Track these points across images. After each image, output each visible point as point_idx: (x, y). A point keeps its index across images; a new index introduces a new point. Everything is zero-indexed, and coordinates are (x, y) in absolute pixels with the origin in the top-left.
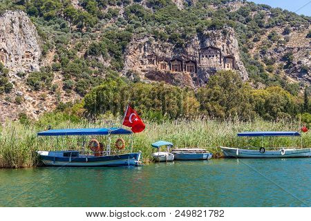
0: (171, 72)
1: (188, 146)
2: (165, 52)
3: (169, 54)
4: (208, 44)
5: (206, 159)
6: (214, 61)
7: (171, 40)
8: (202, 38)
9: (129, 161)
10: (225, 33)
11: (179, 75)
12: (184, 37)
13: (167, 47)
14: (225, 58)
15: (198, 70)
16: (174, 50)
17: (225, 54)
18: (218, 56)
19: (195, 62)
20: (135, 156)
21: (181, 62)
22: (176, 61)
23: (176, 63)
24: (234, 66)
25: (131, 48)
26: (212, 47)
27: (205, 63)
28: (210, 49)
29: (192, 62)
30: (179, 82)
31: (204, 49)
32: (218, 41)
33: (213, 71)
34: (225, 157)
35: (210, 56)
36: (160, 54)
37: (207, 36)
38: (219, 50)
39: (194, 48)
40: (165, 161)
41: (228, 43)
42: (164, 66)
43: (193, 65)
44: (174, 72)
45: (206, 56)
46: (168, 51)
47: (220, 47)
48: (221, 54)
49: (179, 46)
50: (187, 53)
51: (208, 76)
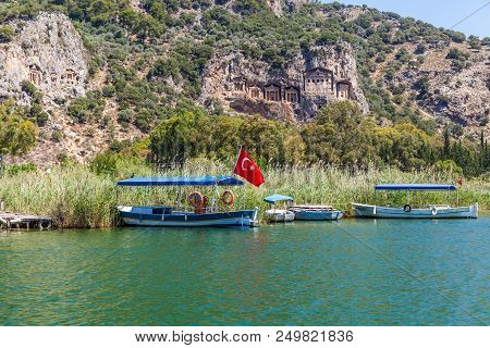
0: (266, 101)
1: (309, 201)
2: (258, 74)
3: (263, 77)
4: (316, 65)
5: (336, 219)
6: (324, 88)
7: (266, 57)
8: (308, 55)
9: (242, 220)
10: (338, 50)
11: (276, 105)
12: (283, 53)
13: (260, 68)
14: (338, 84)
15: (302, 100)
16: (270, 72)
17: (338, 78)
18: (330, 81)
19: (298, 89)
20: (251, 214)
21: (279, 87)
22: (272, 86)
23: (272, 89)
24: (351, 96)
25: (212, 68)
26: (321, 69)
27: (312, 90)
28: (318, 71)
29: (294, 88)
30: (276, 115)
31: (310, 70)
32: (329, 61)
33: (322, 101)
34: (357, 217)
35: (318, 81)
36: (251, 76)
37: (315, 54)
38: (331, 72)
39: (297, 69)
40: (283, 221)
41: (343, 64)
42: (256, 93)
43: (296, 92)
44: (270, 102)
45: (313, 81)
46: (261, 73)
47: (331, 68)
48: (332, 78)
49: (276, 66)
50: (287, 76)
51: (315, 107)
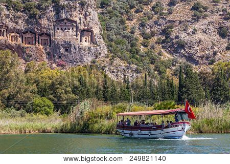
0: (23, 45)
2: (17, 23)
3: (21, 26)
4: (64, 16)
6: (70, 35)
7: (25, 10)
8: (58, 9)
10: (82, 4)
11: (31, 48)
13: (20, 18)
14: (82, 31)
15: (52, 44)
16: (27, 22)
17: (82, 27)
18: (75, 29)
19: (49, 35)
21: (34, 34)
22: (29, 32)
23: (29, 35)
24: (93, 41)
26: (67, 19)
27: (60, 36)
28: (65, 21)
29: (46, 34)
30: (31, 56)
31: (59, 21)
32: (74, 13)
33: (68, 46)
35: (65, 29)
36: (11, 25)
37: (63, 7)
38: (76, 22)
39: (48, 20)
41: (85, 16)
42: (15, 39)
43: (47, 38)
44: (27, 45)
45: (62, 29)
46: (20, 22)
47: (76, 19)
48: (77, 27)
49: (33, 16)
50: (41, 24)
51: (62, 50)
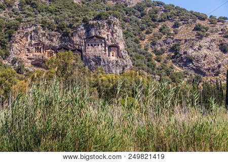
2: (52, 41)
3: (56, 43)
4: (93, 34)
6: (99, 50)
7: (60, 29)
8: (88, 27)
10: (109, 23)
12: (70, 26)
13: (54, 36)
14: (110, 47)
15: (84, 59)
16: (61, 39)
17: (109, 43)
18: (104, 45)
19: (80, 51)
22: (63, 49)
23: (63, 51)
24: (119, 55)
26: (97, 37)
27: (90, 51)
28: (95, 38)
29: (78, 50)
31: (89, 38)
32: (102, 31)
33: (98, 60)
35: (95, 45)
36: (47, 42)
37: (93, 26)
38: (104, 39)
39: (80, 37)
41: (112, 33)
42: (51, 54)
43: (79, 53)
45: (92, 45)
46: (55, 40)
47: (105, 36)
48: (105, 43)
49: (66, 35)
50: (73, 42)
51: (93, 63)
